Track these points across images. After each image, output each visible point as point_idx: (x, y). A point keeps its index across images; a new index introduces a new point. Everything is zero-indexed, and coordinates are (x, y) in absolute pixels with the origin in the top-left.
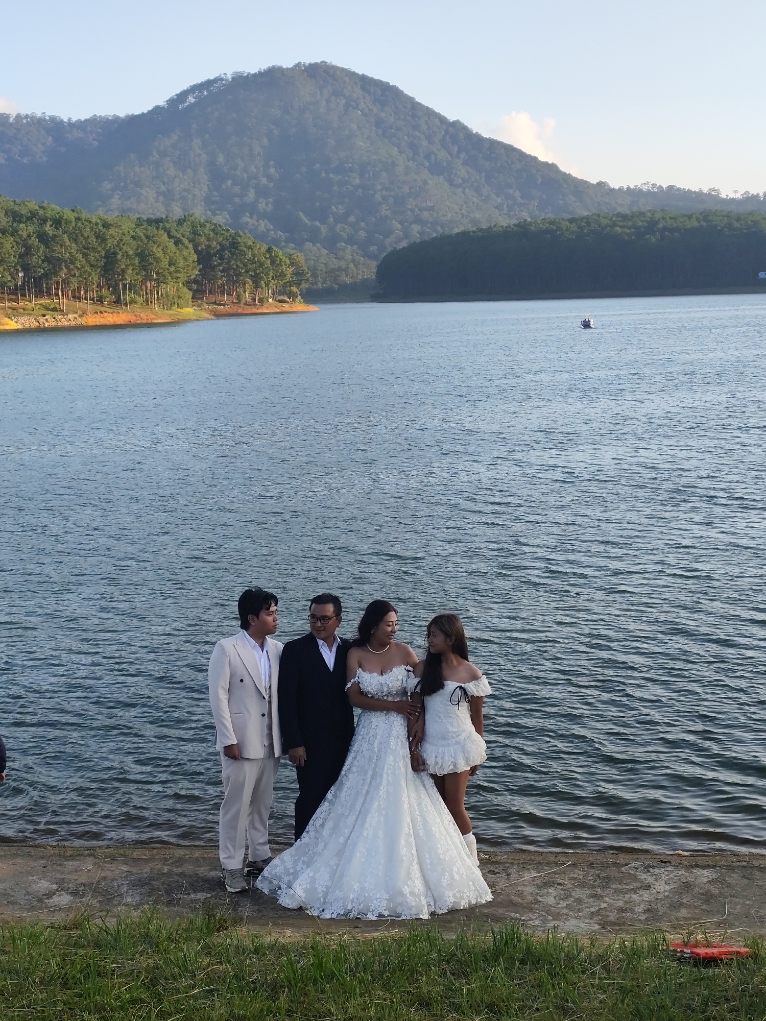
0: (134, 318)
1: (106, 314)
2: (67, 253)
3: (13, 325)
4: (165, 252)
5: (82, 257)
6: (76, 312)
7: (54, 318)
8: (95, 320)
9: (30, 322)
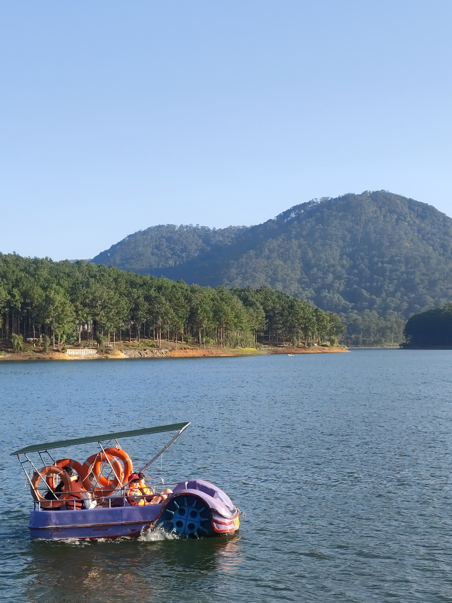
0: (207, 353)
1: (188, 350)
2: (163, 309)
3: (122, 355)
4: (232, 309)
5: (174, 311)
6: (167, 348)
7: (152, 352)
8: (180, 354)
9: (135, 354)
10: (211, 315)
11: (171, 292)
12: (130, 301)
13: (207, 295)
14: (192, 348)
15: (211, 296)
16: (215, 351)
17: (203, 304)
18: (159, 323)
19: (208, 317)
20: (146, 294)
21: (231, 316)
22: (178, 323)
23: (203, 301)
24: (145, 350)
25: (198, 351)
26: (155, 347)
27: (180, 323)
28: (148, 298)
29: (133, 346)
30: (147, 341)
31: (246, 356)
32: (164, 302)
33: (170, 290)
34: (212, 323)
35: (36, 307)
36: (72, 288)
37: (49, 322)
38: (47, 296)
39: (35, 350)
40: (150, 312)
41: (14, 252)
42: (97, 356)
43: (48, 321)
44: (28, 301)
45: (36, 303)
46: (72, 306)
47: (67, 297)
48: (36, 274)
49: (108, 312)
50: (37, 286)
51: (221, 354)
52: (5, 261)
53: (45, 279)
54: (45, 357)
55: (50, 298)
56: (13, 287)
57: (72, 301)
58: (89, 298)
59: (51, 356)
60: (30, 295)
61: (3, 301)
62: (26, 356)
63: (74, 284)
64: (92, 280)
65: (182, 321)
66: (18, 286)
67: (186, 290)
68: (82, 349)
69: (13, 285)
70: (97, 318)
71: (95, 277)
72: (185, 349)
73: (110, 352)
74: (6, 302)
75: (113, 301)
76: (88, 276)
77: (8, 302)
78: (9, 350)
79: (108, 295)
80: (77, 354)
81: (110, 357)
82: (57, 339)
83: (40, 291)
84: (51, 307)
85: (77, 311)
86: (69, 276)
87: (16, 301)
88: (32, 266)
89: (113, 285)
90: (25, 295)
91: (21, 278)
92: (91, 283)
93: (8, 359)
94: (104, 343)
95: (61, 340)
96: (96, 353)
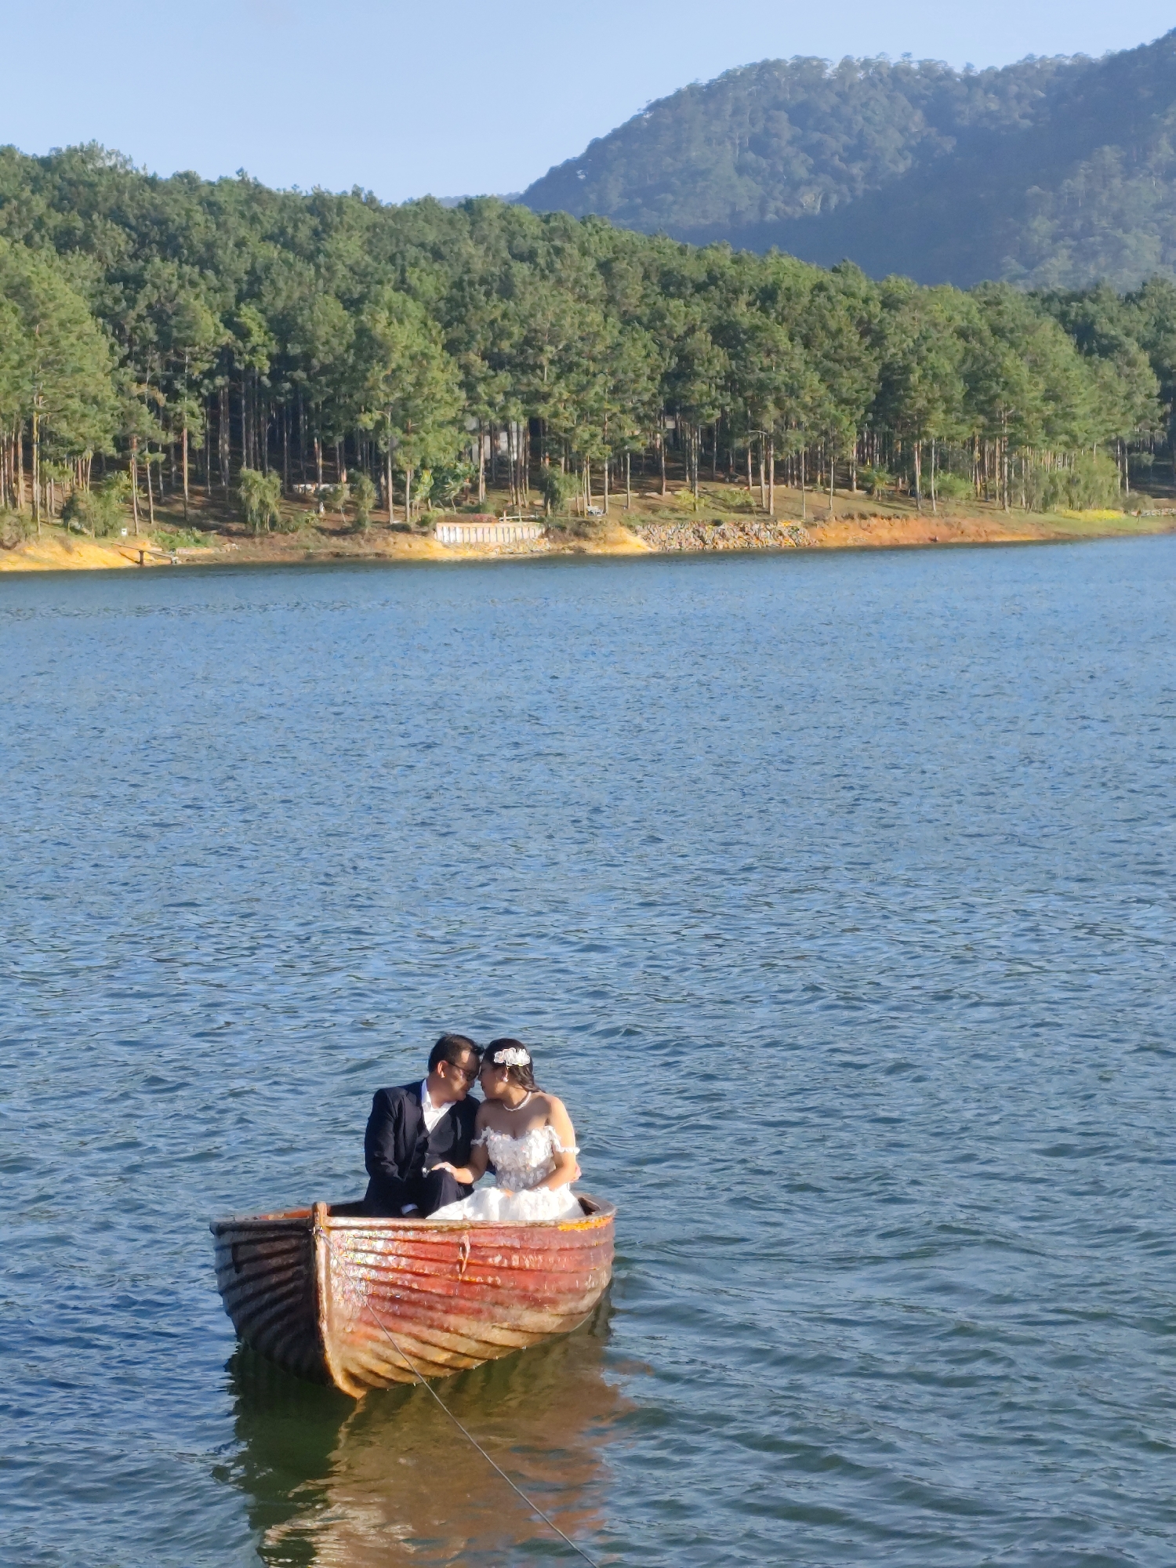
0: (944, 530)
1: (873, 521)
2: (783, 372)
3: (635, 544)
4: (1036, 367)
5: (821, 381)
6: (799, 516)
7: (742, 530)
8: (844, 534)
9: (678, 537)
10: (959, 389)
11: (808, 311)
12: (662, 347)
13: (941, 319)
14: (889, 512)
15: (959, 321)
16: (972, 524)
17: (929, 350)
18: (768, 423)
19: (948, 400)
20: (719, 318)
21: (1033, 393)
22: (836, 421)
23: (925, 338)
24: (717, 523)
25: (912, 522)
26: (751, 512)
27: (846, 422)
28: (725, 334)
29: (673, 510)
30: (722, 489)
31: (1088, 538)
32: (785, 344)
33: (805, 300)
34: (960, 422)
35: (325, 369)
36: (449, 300)
37: (371, 426)
38: (362, 331)
39: (326, 525)
40: (732, 383)
41: (241, 170)
42: (545, 547)
43: (367, 421)
44: (294, 349)
45: (322, 357)
46: (451, 367)
47: (434, 332)
48: (319, 251)
49: (582, 388)
50: (326, 292)
51: (994, 533)
52: (212, 207)
53: (351, 269)
54: (360, 551)
55: (371, 339)
56: (239, 299)
57: (451, 347)
58: (510, 335)
59: (379, 546)
60: (302, 329)
61: (207, 350)
62: (292, 548)
63: (458, 285)
64: (522, 270)
65: (852, 414)
66: (257, 296)
67: (866, 301)
68: (489, 521)
69: (240, 291)
70: (543, 410)
71: (530, 257)
72: (863, 517)
73: (590, 531)
74: (216, 354)
75: (599, 348)
76: (505, 254)
77: (226, 355)
78: (235, 526)
79: (581, 324)
80: (473, 540)
81: (591, 548)
82: (400, 486)
83: (337, 311)
84: (377, 372)
85: (468, 386)
86: (437, 255)
87: (253, 351)
88: (303, 222)
89: (597, 288)
90: (282, 327)
91: (267, 268)
92: (517, 281)
93: (232, 560)
94: (569, 500)
95: (414, 490)
96: (542, 536)
